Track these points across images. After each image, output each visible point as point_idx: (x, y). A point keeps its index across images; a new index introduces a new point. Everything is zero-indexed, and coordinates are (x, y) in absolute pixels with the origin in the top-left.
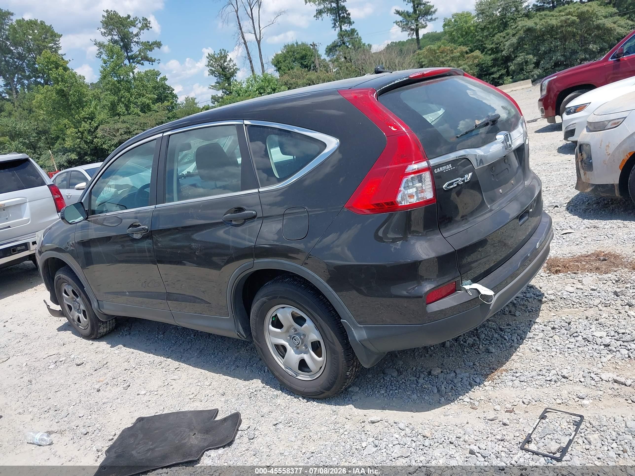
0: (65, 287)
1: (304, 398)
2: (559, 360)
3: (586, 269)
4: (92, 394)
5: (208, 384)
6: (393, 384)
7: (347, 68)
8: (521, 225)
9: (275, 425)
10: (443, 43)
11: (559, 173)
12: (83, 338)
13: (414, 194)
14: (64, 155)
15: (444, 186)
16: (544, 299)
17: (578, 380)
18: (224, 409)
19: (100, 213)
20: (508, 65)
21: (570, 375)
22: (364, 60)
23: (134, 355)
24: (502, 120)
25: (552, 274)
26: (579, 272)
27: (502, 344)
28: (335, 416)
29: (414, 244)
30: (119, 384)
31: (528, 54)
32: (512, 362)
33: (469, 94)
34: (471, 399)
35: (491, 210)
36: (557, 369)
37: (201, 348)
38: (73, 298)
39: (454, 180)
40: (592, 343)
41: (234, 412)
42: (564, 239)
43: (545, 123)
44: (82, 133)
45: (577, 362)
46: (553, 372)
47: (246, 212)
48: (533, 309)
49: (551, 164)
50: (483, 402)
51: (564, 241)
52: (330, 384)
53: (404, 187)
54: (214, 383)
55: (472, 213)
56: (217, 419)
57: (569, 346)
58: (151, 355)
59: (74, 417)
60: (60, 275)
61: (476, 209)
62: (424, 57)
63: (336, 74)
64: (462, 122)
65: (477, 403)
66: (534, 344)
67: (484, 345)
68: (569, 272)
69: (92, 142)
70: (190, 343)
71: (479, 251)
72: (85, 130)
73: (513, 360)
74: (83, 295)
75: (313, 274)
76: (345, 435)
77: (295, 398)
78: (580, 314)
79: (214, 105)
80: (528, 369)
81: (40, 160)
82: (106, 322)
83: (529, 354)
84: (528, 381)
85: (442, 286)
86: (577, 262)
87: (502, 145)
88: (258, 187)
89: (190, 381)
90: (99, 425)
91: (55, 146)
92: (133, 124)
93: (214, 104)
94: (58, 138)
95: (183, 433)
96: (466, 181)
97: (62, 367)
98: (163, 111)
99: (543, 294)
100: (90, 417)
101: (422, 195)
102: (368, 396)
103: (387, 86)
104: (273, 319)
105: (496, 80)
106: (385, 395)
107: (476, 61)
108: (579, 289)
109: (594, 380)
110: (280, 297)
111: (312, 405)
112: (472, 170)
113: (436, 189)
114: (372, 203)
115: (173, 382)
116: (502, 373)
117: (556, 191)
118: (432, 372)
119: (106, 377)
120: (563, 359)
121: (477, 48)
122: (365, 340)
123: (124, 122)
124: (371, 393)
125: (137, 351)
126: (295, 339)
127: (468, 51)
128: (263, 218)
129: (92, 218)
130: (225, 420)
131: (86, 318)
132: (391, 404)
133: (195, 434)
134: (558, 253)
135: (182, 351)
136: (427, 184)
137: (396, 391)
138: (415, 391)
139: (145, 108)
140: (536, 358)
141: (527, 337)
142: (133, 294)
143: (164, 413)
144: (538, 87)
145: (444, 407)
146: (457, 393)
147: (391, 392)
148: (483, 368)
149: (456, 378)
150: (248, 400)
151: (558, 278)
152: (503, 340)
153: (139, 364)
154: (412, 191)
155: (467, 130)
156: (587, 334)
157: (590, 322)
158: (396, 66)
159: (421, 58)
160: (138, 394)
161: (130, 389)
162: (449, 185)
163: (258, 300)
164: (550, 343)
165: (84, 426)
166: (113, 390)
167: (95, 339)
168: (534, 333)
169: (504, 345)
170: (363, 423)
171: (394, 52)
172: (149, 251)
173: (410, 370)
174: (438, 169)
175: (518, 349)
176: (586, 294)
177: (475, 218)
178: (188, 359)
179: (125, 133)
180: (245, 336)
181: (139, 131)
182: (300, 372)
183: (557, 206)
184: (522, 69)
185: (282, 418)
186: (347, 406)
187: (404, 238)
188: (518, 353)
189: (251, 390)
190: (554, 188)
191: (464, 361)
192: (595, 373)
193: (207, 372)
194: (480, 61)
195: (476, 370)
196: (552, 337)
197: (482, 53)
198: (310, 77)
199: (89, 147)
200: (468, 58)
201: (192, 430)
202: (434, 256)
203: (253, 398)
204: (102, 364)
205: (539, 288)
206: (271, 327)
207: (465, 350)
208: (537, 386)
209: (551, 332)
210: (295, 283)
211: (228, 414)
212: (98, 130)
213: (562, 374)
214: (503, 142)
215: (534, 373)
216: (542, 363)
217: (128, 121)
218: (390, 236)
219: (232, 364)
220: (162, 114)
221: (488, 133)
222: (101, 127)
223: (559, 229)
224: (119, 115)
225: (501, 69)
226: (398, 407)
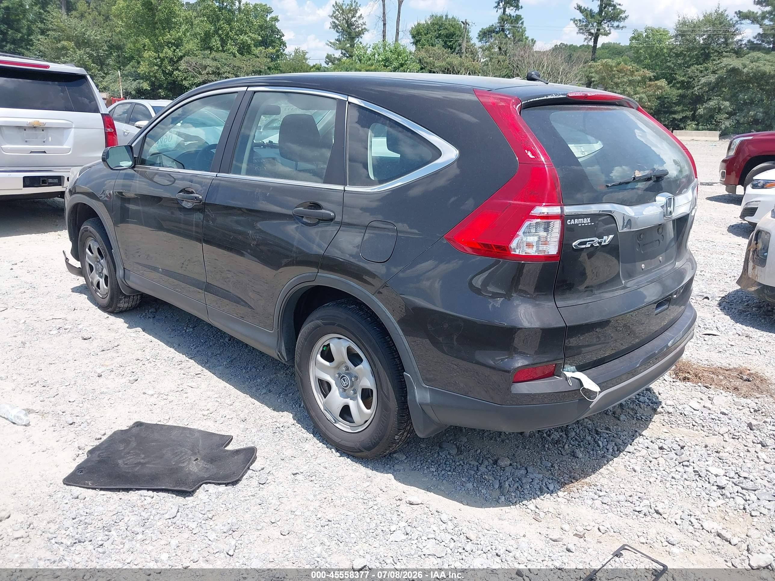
0: (91, 242)
1: (337, 451)
2: (656, 490)
3: (722, 385)
4: (91, 378)
5: (230, 403)
6: (448, 463)
7: (499, 62)
8: (657, 314)
9: (294, 474)
10: (625, 61)
11: (721, 257)
12: (99, 308)
13: (535, 244)
14: (135, 81)
15: (574, 244)
16: (660, 409)
17: (673, 520)
18: (240, 439)
19: (151, 165)
20: (696, 107)
21: (665, 511)
22: (522, 57)
23: (151, 345)
24: (669, 178)
25: (678, 380)
26: (713, 387)
27: (593, 450)
28: (368, 484)
29: (518, 306)
30: (126, 374)
31: (725, 99)
32: (600, 476)
33: (637, 134)
34: (537, 507)
35: (625, 288)
36: (652, 500)
37: (234, 357)
38: (97, 258)
39: (589, 239)
40: (703, 479)
41: (250, 445)
42: (705, 340)
43: (722, 190)
44: (162, 60)
45: (678, 498)
46: (646, 502)
47: (323, 211)
48: (643, 417)
49: (715, 244)
50: (550, 515)
51: (704, 342)
52: (372, 443)
53: (524, 233)
54: (236, 404)
55: (600, 286)
56: (228, 448)
57: (674, 476)
58: (172, 350)
59: (64, 399)
60: (88, 226)
61: (607, 282)
62: (596, 72)
63: (484, 66)
64: (617, 168)
65: (542, 515)
66: (632, 460)
67: (570, 446)
68: (700, 384)
69: (171, 74)
70: (221, 348)
71: (596, 332)
72: (167, 58)
73: (601, 474)
74: (109, 257)
75: (384, 309)
76: (374, 509)
77: (327, 447)
78: (699, 440)
79: (326, 66)
80: (615, 490)
81: (105, 80)
82: (129, 296)
83: (622, 471)
84: (612, 505)
85: (538, 365)
86: (713, 373)
87: (660, 210)
88: (345, 184)
89: (209, 393)
90: (89, 418)
91: (127, 68)
92: (225, 64)
93: (328, 64)
94: (132, 58)
95: (183, 454)
96: (603, 244)
97: (65, 336)
98: (264, 58)
99: (660, 403)
100: (81, 405)
101: (544, 247)
102: (414, 469)
103: (537, 99)
104: (324, 349)
105: (676, 122)
106: (434, 474)
107: (658, 92)
108: (706, 407)
109: (693, 526)
110: (339, 325)
111: (344, 462)
112: (615, 231)
113: (563, 244)
114: (479, 242)
115: (189, 390)
116: (583, 487)
117: (712, 279)
118: (499, 461)
119: (112, 362)
120: (663, 490)
121: (664, 76)
122: (427, 404)
123: (215, 59)
124: (419, 467)
125: (156, 340)
126: (344, 379)
127: (653, 77)
128: (341, 224)
129: (140, 168)
130: (237, 452)
131: (107, 286)
132: (439, 487)
133: (197, 459)
134: (693, 356)
135: (210, 354)
136: (553, 235)
137: (450, 473)
138: (472, 479)
139: (244, 49)
140: (629, 480)
141: (626, 450)
142: (167, 273)
143: (168, 424)
144: (726, 143)
145: (502, 508)
146: (522, 496)
147: (443, 472)
148: (562, 474)
149: (526, 477)
150: (270, 434)
151: (684, 387)
152: (596, 445)
153: (156, 357)
154: (533, 239)
155: (622, 181)
156: (701, 466)
157: (709, 452)
158: (559, 74)
159: (592, 73)
160: (144, 393)
161: (137, 385)
162: (581, 244)
163: (312, 321)
164: (651, 465)
165: (72, 414)
166: (117, 380)
167: (112, 313)
168: (636, 447)
169: (595, 453)
170: (398, 501)
171: (561, 57)
172: (197, 226)
173: (472, 451)
174: (573, 220)
175: (611, 462)
176: (713, 417)
177: (603, 292)
178: (214, 366)
179: (214, 73)
180: (286, 358)
181: (230, 75)
182: (341, 419)
183: (707, 298)
184: (712, 117)
185: (305, 467)
186: (386, 475)
187: (508, 296)
188: (609, 467)
189: (278, 425)
190: (709, 275)
191: (541, 458)
192: (696, 517)
193: (232, 387)
194: (664, 93)
195: (552, 474)
196: (656, 458)
197: (668, 84)
198: (451, 60)
199: (166, 79)
200: (650, 86)
201: (195, 454)
202: (538, 326)
203: (277, 434)
204: (113, 346)
205: (657, 394)
206: (319, 357)
207: (547, 446)
208: (622, 514)
209: (657, 452)
210: (361, 313)
211: (242, 446)
212: (181, 62)
213: (656, 508)
214: (662, 207)
215: (622, 498)
216: (635, 487)
217: (221, 60)
218: (490, 289)
219: (264, 386)
220: (264, 62)
221: (647, 190)
222: (186, 58)
223: (702, 326)
224: (211, 49)
225: (686, 110)
226: (447, 493)
